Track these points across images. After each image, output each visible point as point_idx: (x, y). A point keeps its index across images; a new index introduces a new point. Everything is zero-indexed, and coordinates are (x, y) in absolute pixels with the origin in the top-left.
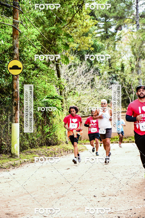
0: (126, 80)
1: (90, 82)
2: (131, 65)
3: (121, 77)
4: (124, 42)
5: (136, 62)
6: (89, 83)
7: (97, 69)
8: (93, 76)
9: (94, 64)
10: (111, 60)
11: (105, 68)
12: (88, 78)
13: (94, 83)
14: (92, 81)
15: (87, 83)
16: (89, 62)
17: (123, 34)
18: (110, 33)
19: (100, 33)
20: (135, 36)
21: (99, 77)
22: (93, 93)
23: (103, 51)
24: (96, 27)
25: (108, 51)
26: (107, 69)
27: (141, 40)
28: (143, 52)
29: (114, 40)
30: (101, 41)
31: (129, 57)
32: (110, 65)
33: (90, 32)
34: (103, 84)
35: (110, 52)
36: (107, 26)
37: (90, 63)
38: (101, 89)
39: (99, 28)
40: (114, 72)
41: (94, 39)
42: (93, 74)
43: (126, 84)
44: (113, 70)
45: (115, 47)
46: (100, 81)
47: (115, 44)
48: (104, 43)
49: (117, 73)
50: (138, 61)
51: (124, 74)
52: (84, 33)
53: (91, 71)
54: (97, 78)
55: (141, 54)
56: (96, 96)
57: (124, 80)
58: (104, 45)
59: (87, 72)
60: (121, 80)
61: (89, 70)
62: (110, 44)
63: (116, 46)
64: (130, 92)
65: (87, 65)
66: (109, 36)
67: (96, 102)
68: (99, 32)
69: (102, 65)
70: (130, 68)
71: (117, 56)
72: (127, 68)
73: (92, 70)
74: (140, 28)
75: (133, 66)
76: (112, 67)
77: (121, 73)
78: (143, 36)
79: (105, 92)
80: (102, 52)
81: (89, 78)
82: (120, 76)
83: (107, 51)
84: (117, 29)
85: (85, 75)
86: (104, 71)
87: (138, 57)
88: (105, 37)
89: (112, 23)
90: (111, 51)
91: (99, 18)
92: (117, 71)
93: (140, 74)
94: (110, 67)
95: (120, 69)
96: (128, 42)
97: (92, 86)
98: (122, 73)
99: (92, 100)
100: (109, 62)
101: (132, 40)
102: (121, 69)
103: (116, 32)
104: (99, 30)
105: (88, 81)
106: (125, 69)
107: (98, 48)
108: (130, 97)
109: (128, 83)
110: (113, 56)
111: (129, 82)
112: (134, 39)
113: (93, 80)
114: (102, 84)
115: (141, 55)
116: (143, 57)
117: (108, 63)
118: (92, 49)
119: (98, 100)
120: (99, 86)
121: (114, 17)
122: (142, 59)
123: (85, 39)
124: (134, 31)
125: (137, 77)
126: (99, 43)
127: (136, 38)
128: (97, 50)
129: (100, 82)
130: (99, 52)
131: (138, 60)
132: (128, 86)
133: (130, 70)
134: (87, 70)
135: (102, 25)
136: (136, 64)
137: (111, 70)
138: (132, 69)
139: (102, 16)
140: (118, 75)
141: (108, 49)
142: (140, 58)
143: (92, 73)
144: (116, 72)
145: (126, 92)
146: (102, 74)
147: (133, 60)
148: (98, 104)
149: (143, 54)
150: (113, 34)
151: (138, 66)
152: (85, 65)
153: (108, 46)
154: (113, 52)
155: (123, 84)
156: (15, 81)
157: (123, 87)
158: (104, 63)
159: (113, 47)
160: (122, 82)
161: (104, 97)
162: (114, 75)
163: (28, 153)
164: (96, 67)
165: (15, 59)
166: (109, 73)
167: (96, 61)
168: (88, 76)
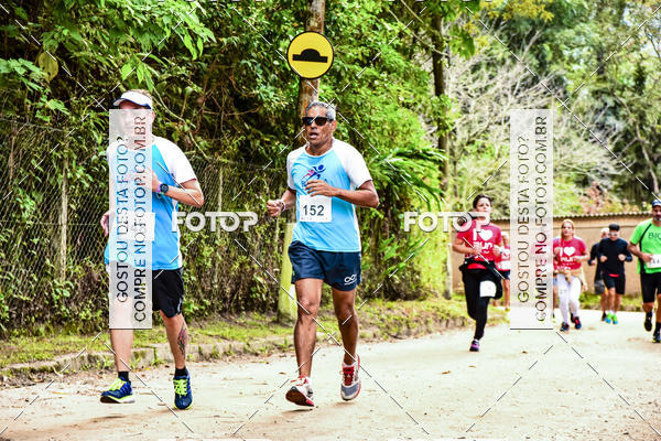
0: (648, 117)
3: (633, 108)
8: (545, 99)
9: (550, 63)
10: (605, 55)
11: (583, 77)
16: (537, 57)
21: (564, 104)
23: (582, 24)
25: (600, 25)
26: (590, 82)
32: (601, 70)
34: (573, 127)
35: (605, 28)
37: (539, 59)
38: (565, 141)
40: (612, 90)
42: (545, 93)
43: (644, 132)
44: (608, 85)
45: (620, 14)
46: (566, 118)
47: (622, 6)
49: (621, 96)
51: (644, 100)
53: (539, 85)
54: (556, 108)
57: (642, 117)
58: (586, 5)
59: (527, 87)
60: (633, 118)
61: (535, 80)
62: (606, 5)
63: (627, 12)
64: (656, 157)
65: (531, 65)
69: (575, 67)
71: (625, 44)
72: (654, 82)
76: (607, 74)
77: (633, 96)
79: (578, 153)
80: (578, 27)
82: (630, 104)
83: (594, 26)
85: (521, 94)
86: (581, 85)
90: (609, 26)
92: (623, 90)
94: (601, 76)
95: (632, 83)
98: (637, 96)
100: (599, 59)
102: (633, 84)
106: (648, 84)
107: (567, 14)
108: (655, 171)
109: (653, 129)
110: (612, 41)
111: (656, 126)
114: (569, 124)
117: (595, 62)
118: (549, 16)
120: (560, 132)
128: (564, 21)
129: (565, 121)
130: (569, 28)
132: (651, 138)
134: (529, 80)
137: (603, 85)
140: (624, 101)
141: (598, 18)
143: (543, 90)
144: (617, 93)
145: (643, 156)
146: (575, 95)
152: (525, 64)
153: (600, 10)
154: (613, 30)
155: (635, 131)
156: (305, 97)
157: (637, 142)
158: (582, 61)
159: (615, 13)
160: (635, 124)
161: (574, 166)
162: (610, 102)
163: (327, 316)
164: (558, 73)
165: (312, 31)
166: (596, 94)
167: (558, 54)
168: (528, 100)
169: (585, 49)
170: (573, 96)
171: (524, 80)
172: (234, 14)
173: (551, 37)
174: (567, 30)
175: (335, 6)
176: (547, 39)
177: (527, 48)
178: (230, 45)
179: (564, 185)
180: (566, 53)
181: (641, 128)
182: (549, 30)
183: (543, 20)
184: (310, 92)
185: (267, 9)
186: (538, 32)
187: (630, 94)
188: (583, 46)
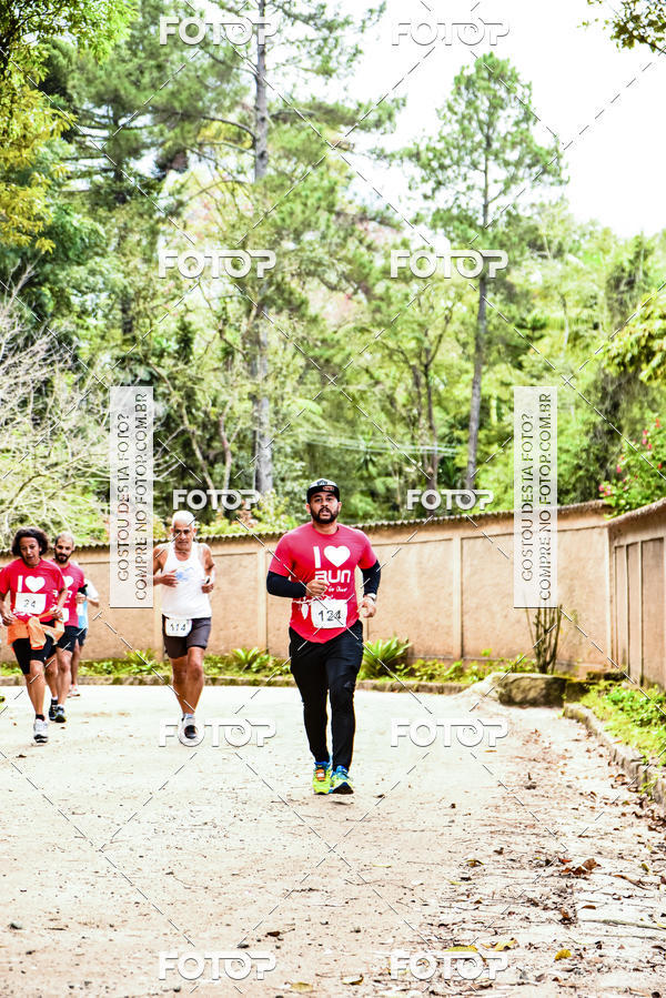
0: (199, 396)
1: (32, 395)
2: (221, 331)
3: (177, 382)
4: (197, 225)
5: (245, 320)
6: (24, 403)
7: (65, 339)
8: (45, 370)
9: (53, 315)
10: (133, 305)
11: (103, 337)
12: (21, 380)
13: (50, 401)
14: (39, 391)
15: (14, 402)
16: (30, 305)
17: (194, 189)
18: (132, 182)
19: (88, 174)
20: (244, 202)
21: (75, 377)
22: (42, 447)
23: (97, 259)
24: (71, 149)
25: (124, 260)
26: (112, 344)
27: (274, 225)
28: (279, 278)
29: (151, 212)
30: (92, 212)
31: (214, 294)
32: (127, 327)
33: (40, 165)
34: (89, 411)
35: (131, 265)
36: (123, 149)
37: (34, 310)
38: (79, 432)
39: (85, 151)
40: (145, 356)
41: (61, 201)
42: (45, 360)
43: (195, 418)
44: (139, 350)
45: (152, 244)
46: (78, 397)
47: (154, 233)
48: (103, 222)
49: (159, 366)
50: (257, 316)
51: (192, 371)
52: (11, 170)
53: (35, 348)
54: (63, 382)
55: (270, 284)
56: (56, 464)
57: (190, 396)
58: (101, 230)
59: (18, 349)
60: (176, 397)
61: (30, 341)
62: (132, 230)
63: (161, 240)
64: (212, 454)
65: (21, 317)
66: (131, 192)
67: (51, 491)
68: (82, 171)
69: (90, 321)
70: (218, 345)
71: (160, 289)
72: (206, 344)
73: (42, 344)
74: (270, 171)
75: (230, 336)
76: (137, 333)
77: (175, 365)
78: (282, 204)
79: (98, 449)
80: (91, 264)
81: (28, 378)
82: (172, 378)
83: (116, 262)
84: (164, 166)
85: (9, 361)
86: (99, 349)
87: (256, 300)
88: (112, 196)
89: (145, 137)
90: (136, 261)
91: (87, 105)
92: (161, 356)
93: (260, 377)
94: (129, 336)
95: (173, 346)
96: (214, 229)
97: (39, 417)
98: (181, 366)
99: (36, 483)
100: (124, 311)
101: (233, 219)
102: (176, 347)
103: (160, 179)
104: (84, 164)
105: (20, 391)
106: (197, 347)
107: (74, 244)
108: (211, 475)
109: (205, 413)
110: (142, 284)
111: (210, 409)
112: (242, 217)
113: (43, 389)
114: (84, 407)
115: (270, 291)
116: (280, 302)
117: (119, 315)
118: (47, 245)
119: (62, 481)
120: (70, 420)
121: (155, 110)
122: (273, 310)
123: (14, 194)
124: (241, 178)
125: (249, 388)
126: (79, 221)
127: (249, 214)
128: (71, 254)
129: (77, 401)
130: (79, 264)
131: (254, 313)
132: (204, 426)
133: (220, 354)
134: (20, 341)
135: (96, 138)
136: (244, 328)
137: (130, 350)
138: (228, 352)
139: (100, 100)
140: (164, 373)
141: (119, 249)
142: (265, 303)
143: (42, 355)
144: (153, 360)
145: (194, 454)
146: (90, 364)
147: (235, 309)
148: (64, 499)
149: (279, 288)
150: (150, 186)
151: (253, 339)
152: (11, 316)
153: (123, 238)
154: (144, 268)
155: (181, 417)
157: (184, 432)
158: (100, 313)
159: (144, 243)
160: (179, 405)
161: (93, 470)
162: (142, 373)
164: (62, 329)
166: (122, 362)
167: (62, 302)
168: (21, 370)
169: (104, 295)
170: (89, 364)
171: (14, 339)
173: (51, 277)
174: (75, 268)
176: (46, 280)
177: (15, 292)
179: (80, 499)
180: (76, 300)
181: (189, 412)
182: (48, 267)
183: (40, 250)
186: (29, 268)
187: (171, 362)
188: (100, 291)
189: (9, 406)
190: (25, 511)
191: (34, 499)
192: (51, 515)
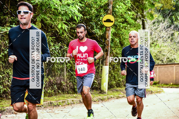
1: (171, 36)
6: (169, 37)
7: (177, 26)
8: (173, 31)
9: (174, 21)
12: (168, 33)
13: (174, 37)
22: (172, 45)
37: (171, 20)
54: (176, 33)
56: (175, 48)
59: (168, 28)
61: (170, 26)
65: (169, 22)
67: (174, 53)
85: (167, 30)
97: (172, 40)
99: (171, 52)
105: (169, 35)
113: (173, 35)
118: (174, 8)
120: (177, 40)
134: (169, 26)
143: (173, 29)
152: (167, 22)
156: (107, 32)
163: (114, 91)
164: (176, 24)
165: (109, 14)
167: (177, 19)
168: (169, 32)
171: (167, 26)
172: (88, 10)
175: (115, 7)
176: (174, 15)
177: (168, 18)
178: (87, 18)
182: (174, 13)
183: (172, 10)
184: (109, 31)
185: (97, 9)
186: (171, 13)
189: (166, 38)
190: (169, 57)
191: (171, 55)
192: (174, 58)
